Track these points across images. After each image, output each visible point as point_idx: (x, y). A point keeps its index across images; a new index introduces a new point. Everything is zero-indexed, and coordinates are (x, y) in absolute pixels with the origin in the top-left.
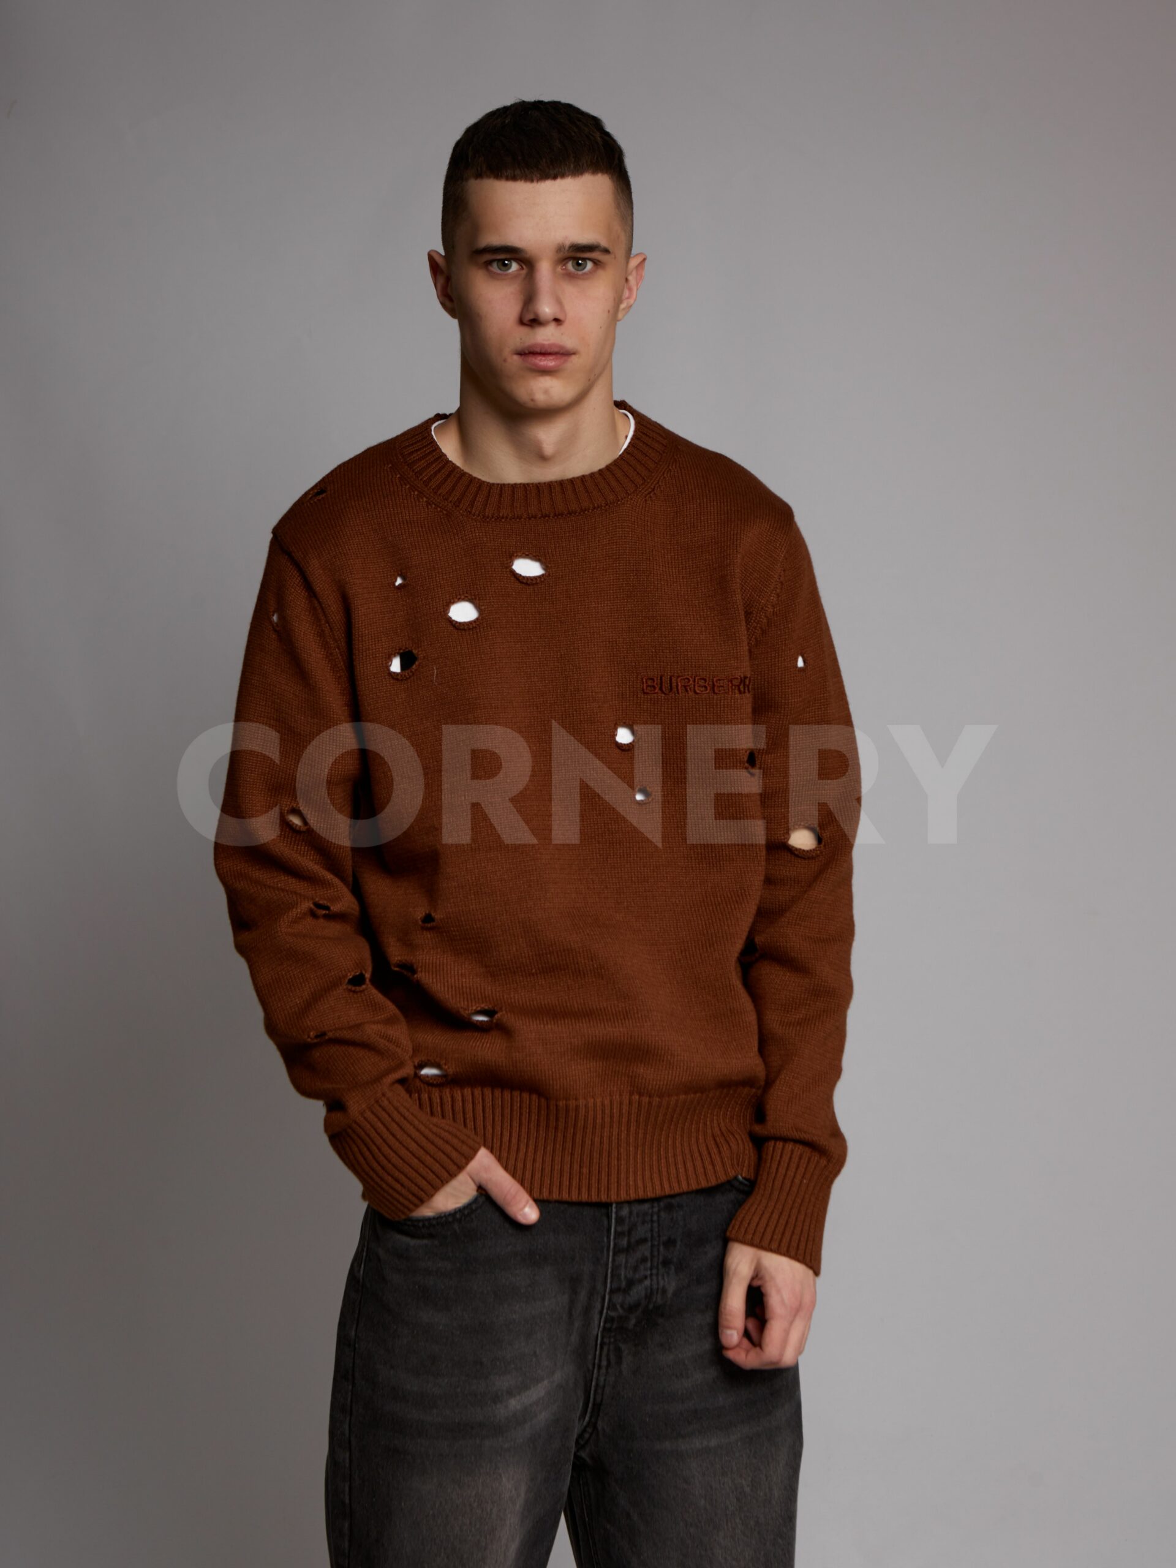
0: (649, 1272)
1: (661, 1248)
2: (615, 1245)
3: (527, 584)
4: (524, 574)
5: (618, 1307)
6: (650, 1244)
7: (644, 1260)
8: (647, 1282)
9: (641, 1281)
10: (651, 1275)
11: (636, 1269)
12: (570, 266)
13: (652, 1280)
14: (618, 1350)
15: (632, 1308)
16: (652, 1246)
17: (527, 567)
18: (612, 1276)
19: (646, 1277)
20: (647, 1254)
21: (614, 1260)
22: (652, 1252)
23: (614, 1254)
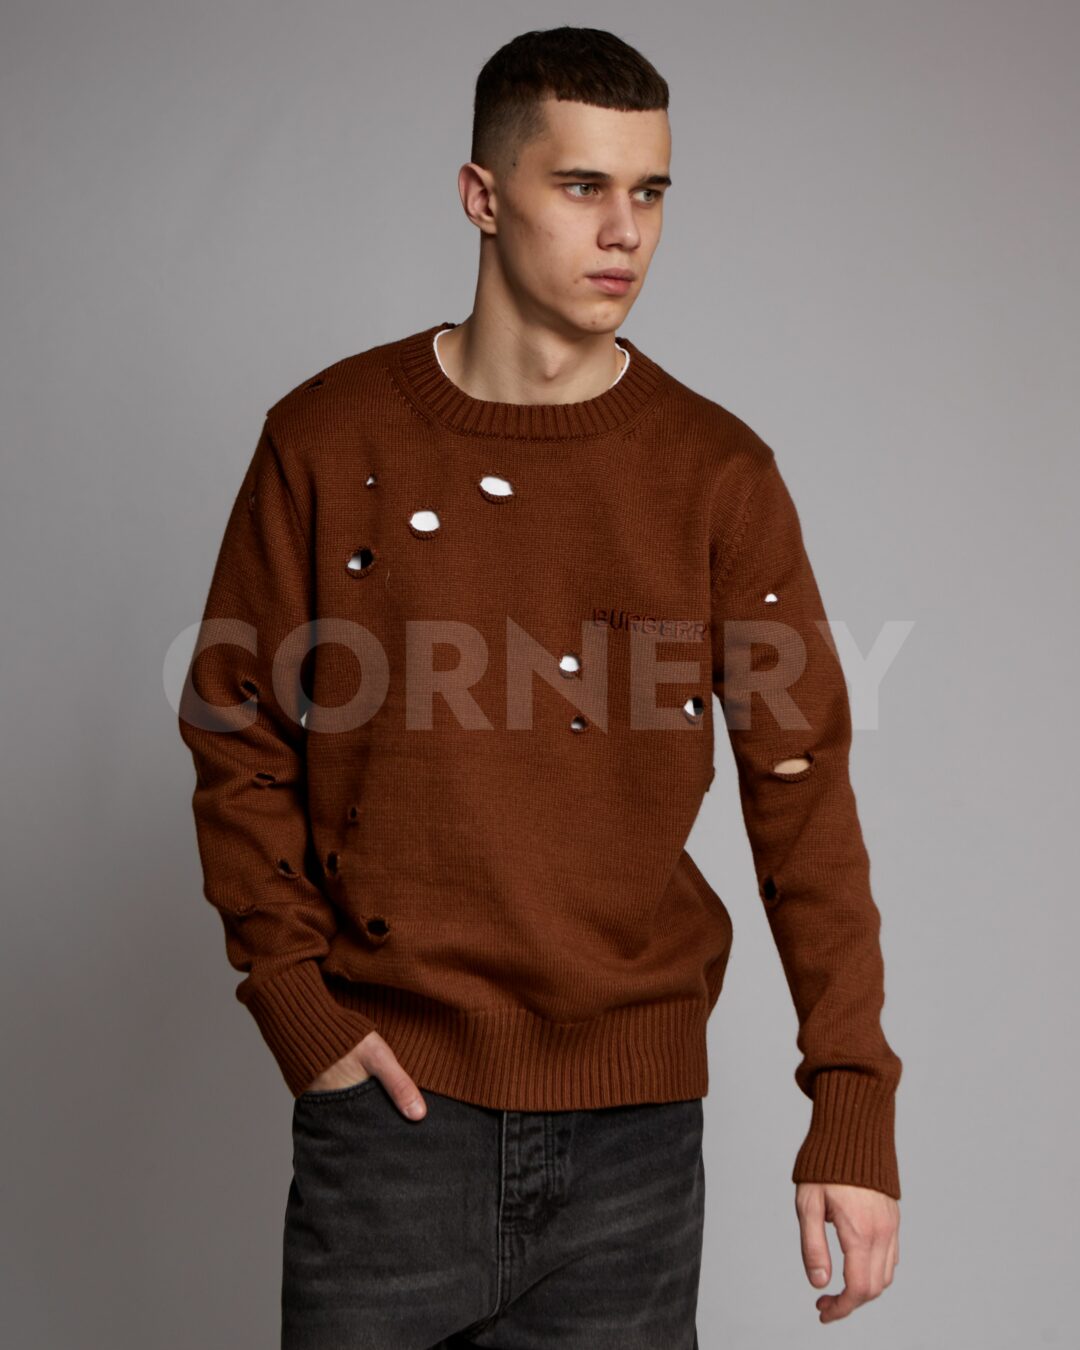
0: (544, 1162)
1: (556, 1139)
2: (508, 1130)
3: (493, 502)
4: (490, 492)
5: (516, 1194)
6: (543, 1133)
7: (538, 1149)
8: (543, 1172)
9: (536, 1170)
10: (547, 1165)
11: (530, 1157)
12: (640, 196)
13: (547, 1170)
14: (521, 1242)
15: (531, 1197)
16: (546, 1136)
17: (496, 486)
18: (506, 1161)
19: (541, 1167)
20: (541, 1143)
21: (507, 1147)
22: (546, 1141)
23: (507, 1141)
